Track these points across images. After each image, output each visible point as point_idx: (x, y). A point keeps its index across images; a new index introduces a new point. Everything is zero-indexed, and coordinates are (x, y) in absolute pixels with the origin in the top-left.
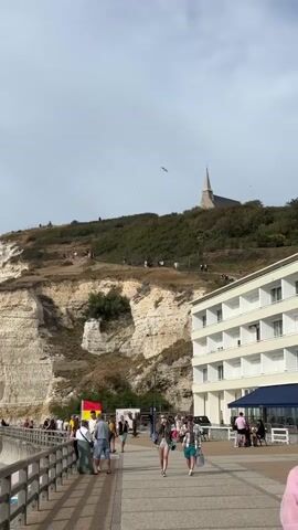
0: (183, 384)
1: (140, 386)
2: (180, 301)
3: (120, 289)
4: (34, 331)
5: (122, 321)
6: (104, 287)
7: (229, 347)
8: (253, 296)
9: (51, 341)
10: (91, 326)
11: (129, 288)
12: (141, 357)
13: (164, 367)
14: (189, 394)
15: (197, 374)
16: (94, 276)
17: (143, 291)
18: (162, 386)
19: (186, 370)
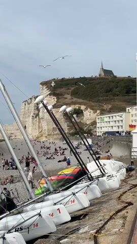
0: (95, 130)
1: (86, 130)
2: (94, 113)
3: (80, 107)
4: (62, 117)
5: (81, 115)
6: (77, 107)
7: (103, 125)
8: (106, 117)
9: (66, 119)
10: (75, 116)
11: (83, 107)
12: (86, 124)
13: (91, 127)
14: (96, 132)
15: (97, 128)
16: (74, 103)
17: (86, 109)
18: (91, 130)
19: (95, 127)
